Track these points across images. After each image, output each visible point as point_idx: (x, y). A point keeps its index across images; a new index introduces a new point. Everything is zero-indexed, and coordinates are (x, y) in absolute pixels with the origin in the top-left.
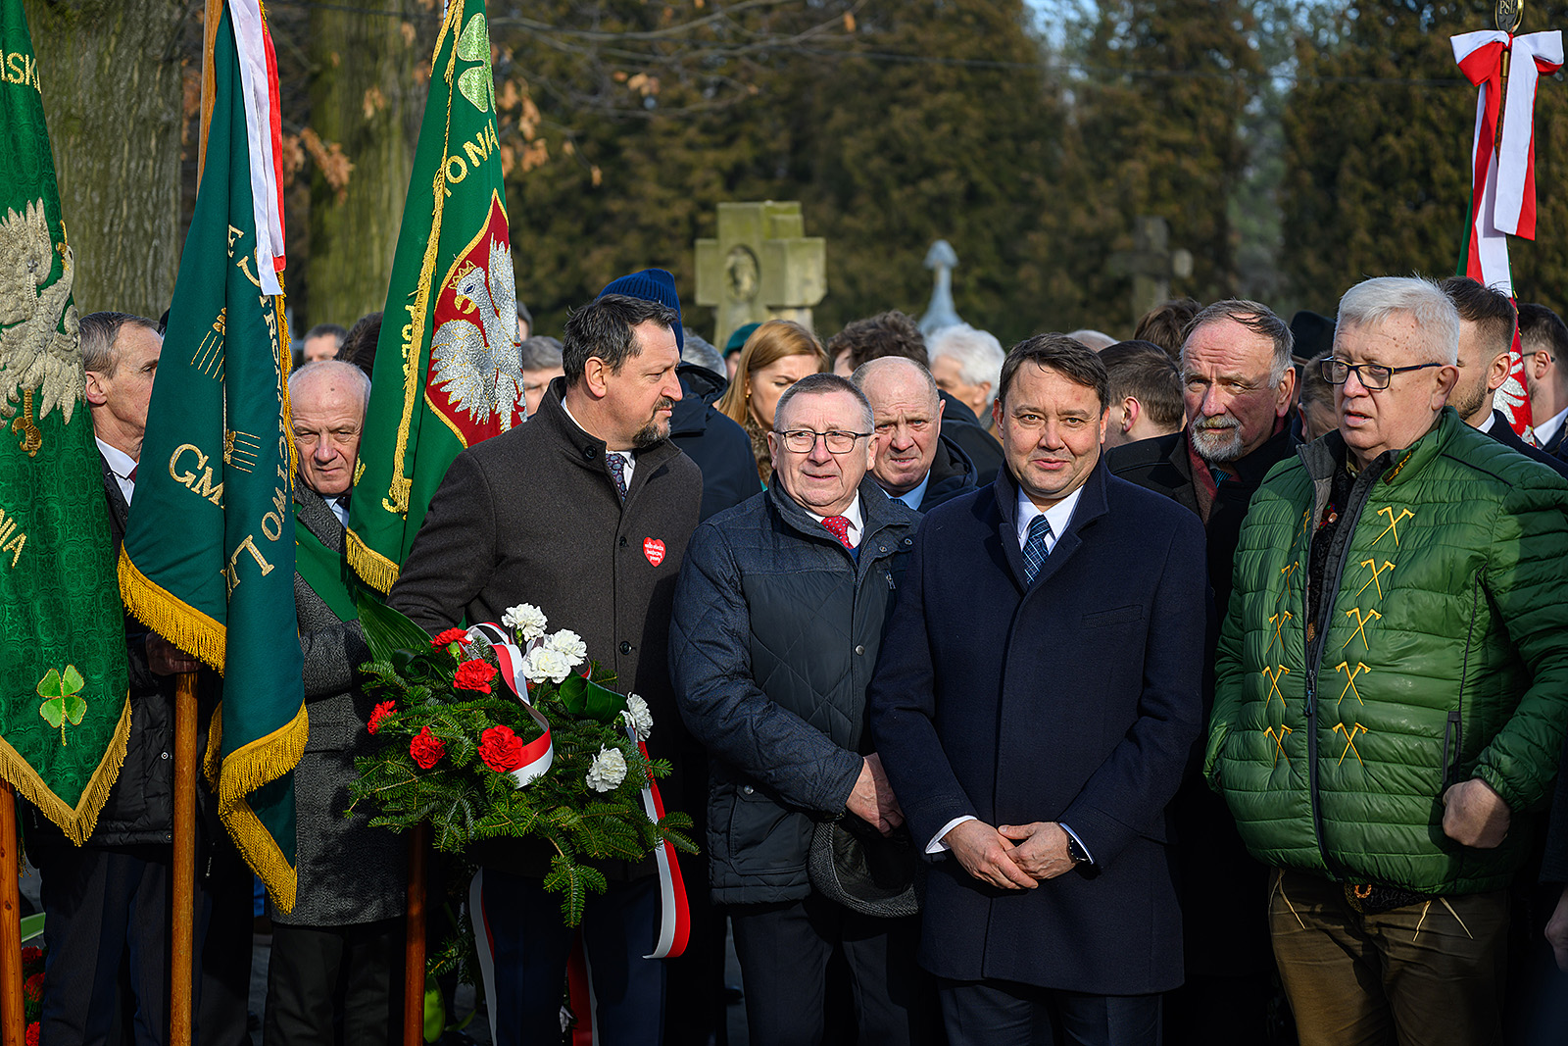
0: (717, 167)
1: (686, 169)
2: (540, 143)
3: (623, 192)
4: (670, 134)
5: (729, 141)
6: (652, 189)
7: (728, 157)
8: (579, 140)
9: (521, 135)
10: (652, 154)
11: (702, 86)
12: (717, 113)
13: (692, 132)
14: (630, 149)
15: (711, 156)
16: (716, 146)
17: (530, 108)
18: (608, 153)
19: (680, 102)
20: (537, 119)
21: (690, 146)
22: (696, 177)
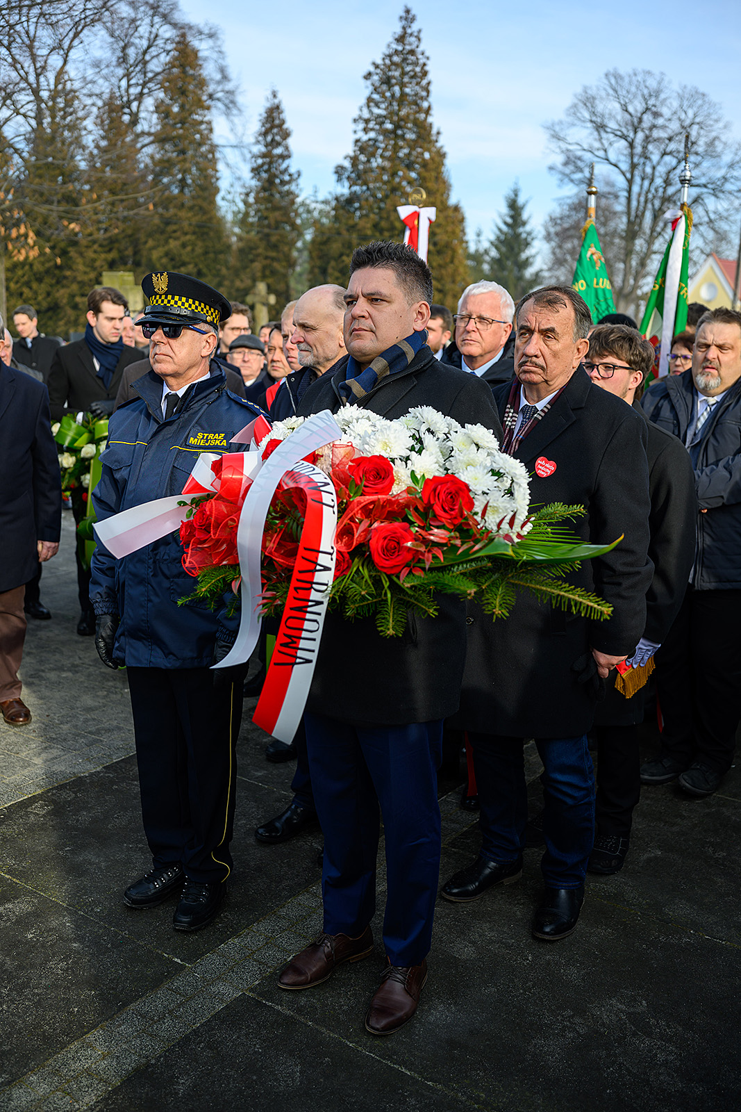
0: (105, 260)
1: (94, 260)
2: (36, 248)
3: (70, 268)
4: (87, 247)
5: (110, 250)
6: (81, 267)
7: (111, 256)
8: (52, 248)
9: (28, 244)
10: (81, 254)
11: (99, 229)
12: (105, 239)
13: (96, 247)
14: (72, 252)
15: (103, 256)
16: (105, 252)
17: (31, 234)
18: (64, 253)
19: (90, 235)
20: (35, 238)
21: (95, 252)
22: (98, 264)
